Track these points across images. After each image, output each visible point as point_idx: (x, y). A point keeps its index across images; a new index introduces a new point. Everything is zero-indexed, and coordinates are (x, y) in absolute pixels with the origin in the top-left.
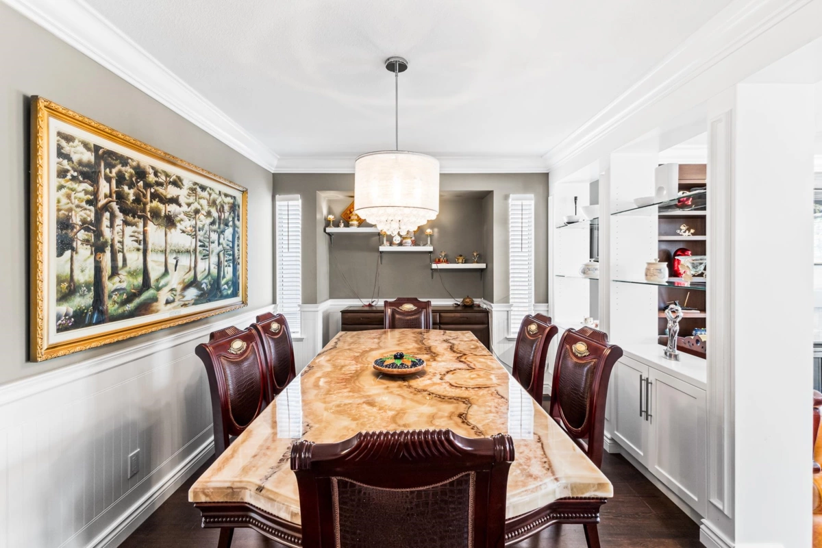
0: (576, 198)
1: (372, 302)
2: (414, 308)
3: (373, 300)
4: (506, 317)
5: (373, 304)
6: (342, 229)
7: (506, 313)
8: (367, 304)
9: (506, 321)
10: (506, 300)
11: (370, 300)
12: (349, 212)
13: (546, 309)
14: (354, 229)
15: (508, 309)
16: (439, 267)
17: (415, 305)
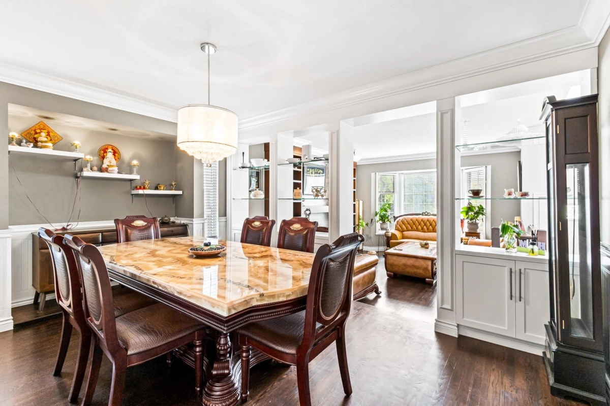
0: (243, 153)
1: (67, 226)
2: (145, 224)
3: (69, 223)
4: (202, 228)
5: (68, 228)
6: (29, 149)
7: (202, 224)
8: (61, 228)
9: (202, 230)
10: (202, 215)
11: (66, 224)
12: (33, 132)
13: (225, 220)
14: (49, 151)
15: (203, 222)
16: (145, 193)
17: (145, 221)
